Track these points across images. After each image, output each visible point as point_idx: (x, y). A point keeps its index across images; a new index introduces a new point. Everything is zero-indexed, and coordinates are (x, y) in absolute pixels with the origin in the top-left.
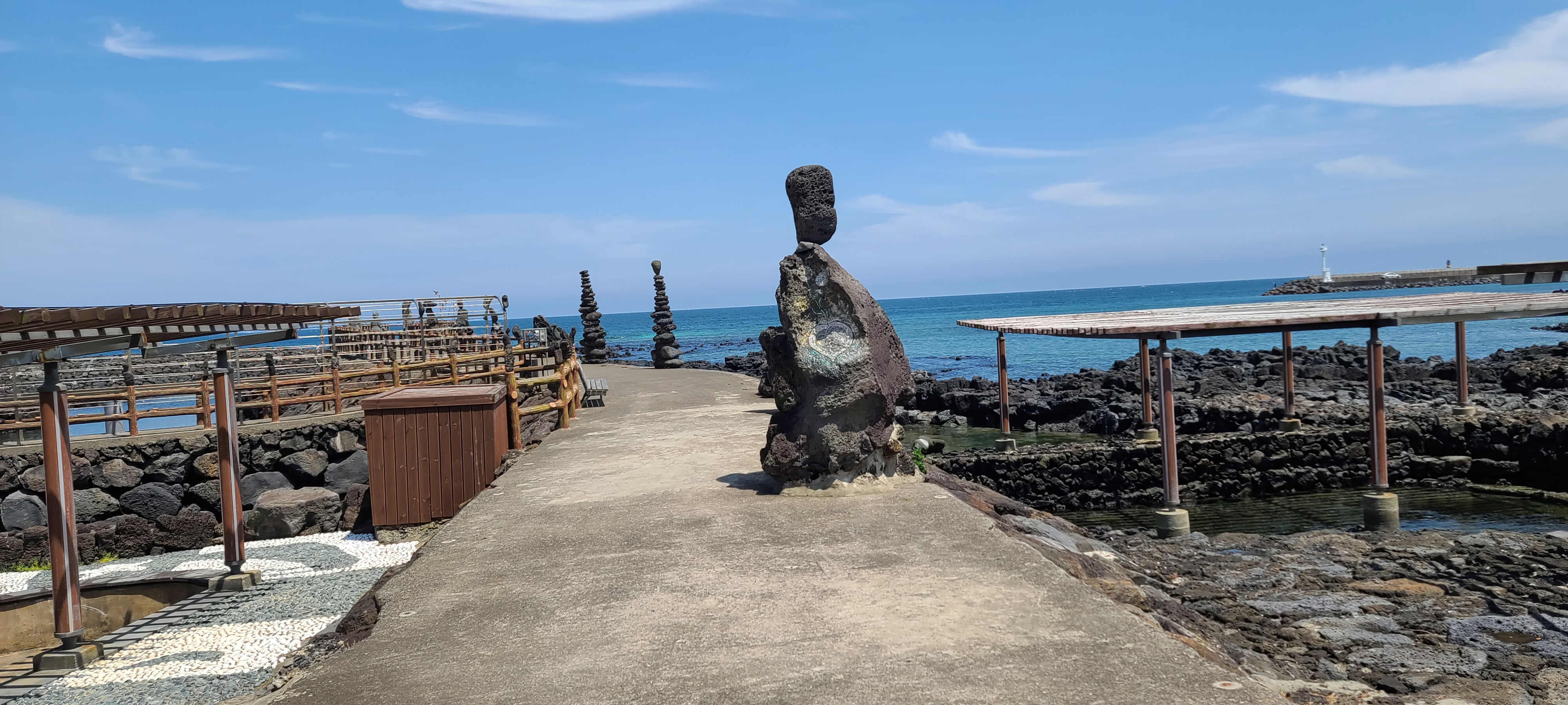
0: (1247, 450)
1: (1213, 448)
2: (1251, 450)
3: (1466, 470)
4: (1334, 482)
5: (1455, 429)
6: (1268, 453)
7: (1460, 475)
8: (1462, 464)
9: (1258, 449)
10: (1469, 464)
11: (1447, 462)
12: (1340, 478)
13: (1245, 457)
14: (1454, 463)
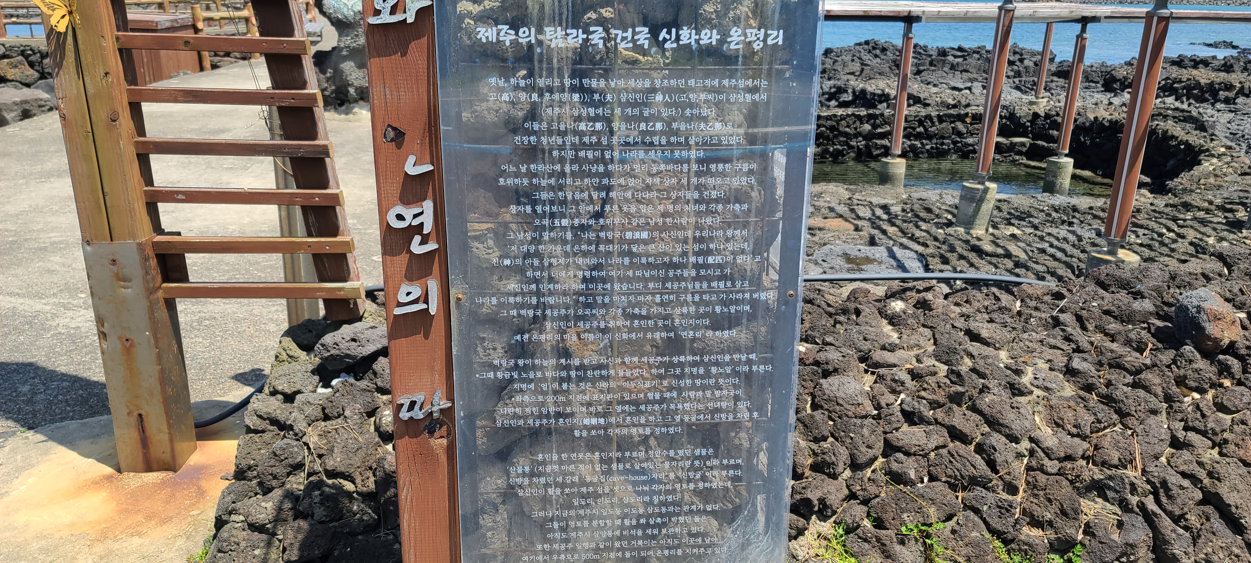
0: (858, 123)
1: (831, 119)
2: (862, 123)
3: (1024, 149)
4: (922, 153)
5: (1025, 117)
6: (875, 126)
7: (1020, 153)
8: (1023, 144)
9: (867, 122)
10: (1028, 145)
11: (1012, 143)
12: (928, 150)
13: (856, 129)
14: (1016, 144)
